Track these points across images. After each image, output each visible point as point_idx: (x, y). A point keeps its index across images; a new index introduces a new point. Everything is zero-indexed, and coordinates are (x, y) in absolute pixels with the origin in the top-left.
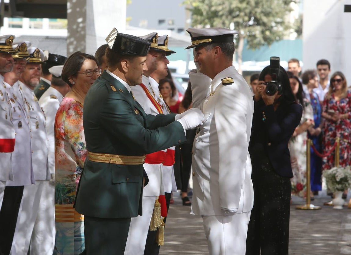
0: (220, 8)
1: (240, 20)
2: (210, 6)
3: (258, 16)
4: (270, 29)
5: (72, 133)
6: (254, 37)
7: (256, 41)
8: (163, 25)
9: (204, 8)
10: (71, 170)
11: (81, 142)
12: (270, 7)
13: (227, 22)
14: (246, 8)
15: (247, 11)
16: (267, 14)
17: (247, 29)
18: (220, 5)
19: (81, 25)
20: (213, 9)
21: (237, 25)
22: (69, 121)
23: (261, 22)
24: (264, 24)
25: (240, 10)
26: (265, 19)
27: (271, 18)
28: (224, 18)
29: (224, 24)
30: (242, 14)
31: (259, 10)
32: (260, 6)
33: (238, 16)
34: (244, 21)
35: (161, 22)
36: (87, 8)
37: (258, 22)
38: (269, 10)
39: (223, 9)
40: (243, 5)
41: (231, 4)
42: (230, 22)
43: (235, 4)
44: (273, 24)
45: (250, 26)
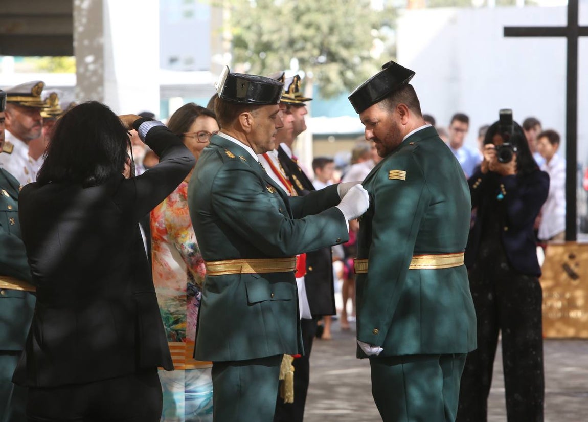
0: (275, 37)
1: (305, 55)
2: (260, 34)
3: (334, 48)
4: (352, 67)
5: (178, 230)
6: (327, 80)
7: (331, 88)
8: (176, 65)
9: (250, 38)
10: (178, 288)
11: (191, 243)
12: (351, 34)
13: (286, 58)
14: (314, 37)
15: (317, 40)
16: (347, 45)
17: (317, 69)
18: (274, 32)
19: (91, 67)
20: (265, 38)
21: (302, 62)
22: (172, 211)
23: (336, 57)
24: (344, 61)
25: (305, 39)
26: (344, 53)
27: (354, 51)
28: (281, 52)
29: (282, 60)
30: (309, 46)
31: (334, 39)
32: (336, 32)
33: (303, 49)
34: (312, 56)
35: (173, 61)
37: (332, 57)
38: (349, 39)
39: (280, 39)
40: (311, 32)
41: (291, 30)
42: (292, 57)
43: (298, 30)
44: (356, 60)
45: (321, 64)
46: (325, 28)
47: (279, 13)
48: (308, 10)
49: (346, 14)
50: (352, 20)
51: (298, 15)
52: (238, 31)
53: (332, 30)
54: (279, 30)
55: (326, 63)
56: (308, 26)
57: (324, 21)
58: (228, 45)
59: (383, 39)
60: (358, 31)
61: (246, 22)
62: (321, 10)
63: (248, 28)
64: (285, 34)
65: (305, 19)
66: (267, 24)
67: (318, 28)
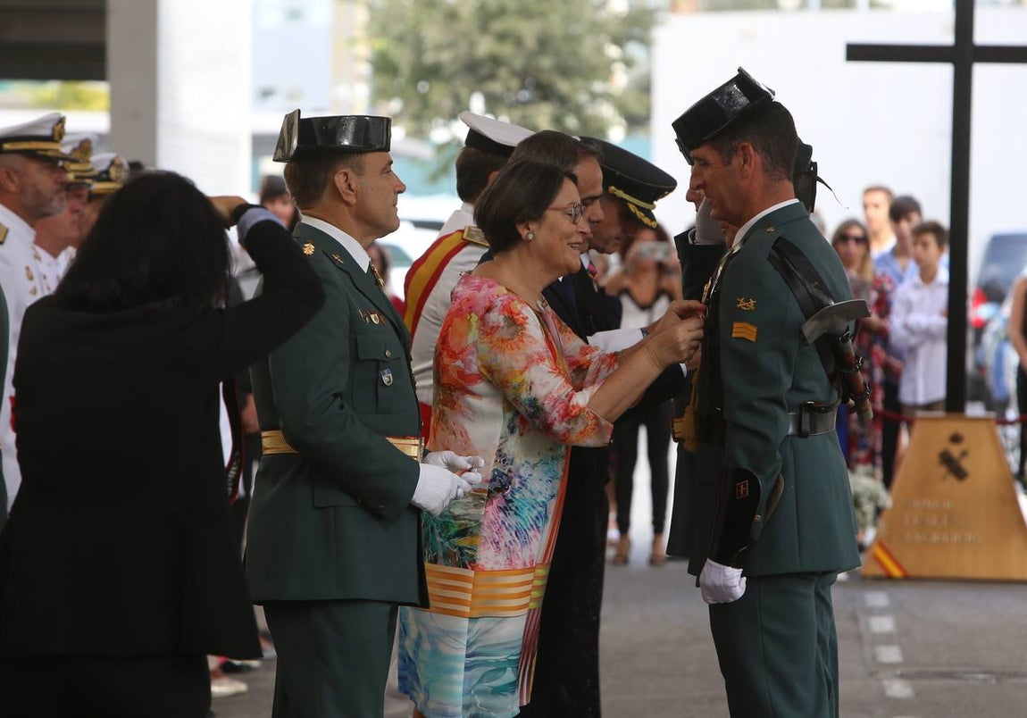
0: (445, 57)
1: (497, 87)
2: (418, 47)
3: (545, 78)
4: (578, 111)
5: (505, 375)
9: (403, 58)
11: (529, 397)
12: (574, 54)
13: (463, 92)
14: (513, 57)
15: (518, 63)
16: (565, 71)
17: (517, 112)
20: (429, 58)
21: (493, 103)
23: (550, 92)
24: (563, 101)
25: (496, 61)
26: (563, 86)
27: (580, 82)
28: (456, 82)
29: (456, 96)
30: (503, 72)
32: (550, 49)
33: (492, 77)
34: (509, 89)
37: (543, 91)
38: (570, 61)
39: (454, 60)
40: (506, 50)
41: (472, 45)
42: (472, 91)
43: (485, 46)
44: (583, 98)
45: (523, 103)
46: (530, 43)
47: (452, 15)
48: (502, 12)
49: (567, 19)
50: (577, 29)
51: (486, 18)
52: (381, 44)
53: (544, 43)
54: (451, 45)
55: (532, 102)
56: (502, 37)
57: (529, 31)
58: (365, 69)
59: (628, 63)
60: (586, 48)
61: (397, 29)
62: (526, 13)
63: (400, 39)
64: (462, 49)
65: (497, 26)
66: (433, 33)
67: (518, 42)
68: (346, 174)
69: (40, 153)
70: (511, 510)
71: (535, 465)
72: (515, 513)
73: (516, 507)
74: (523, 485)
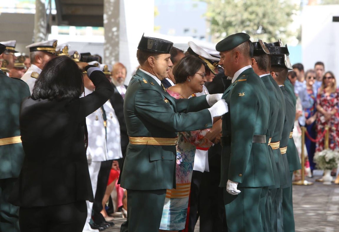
0: (233, 19)
1: (250, 29)
2: (225, 17)
3: (265, 26)
4: (275, 37)
8: (188, 33)
9: (219, 19)
12: (275, 18)
13: (239, 30)
14: (254, 19)
15: (256, 21)
16: (272, 24)
17: (256, 36)
18: (233, 16)
19: (115, 33)
20: (228, 19)
23: (267, 31)
24: (270, 33)
25: (250, 20)
26: (270, 28)
27: (276, 28)
28: (237, 27)
29: (237, 31)
30: (252, 24)
31: (265, 21)
32: (267, 17)
33: (248, 26)
34: (254, 30)
35: (186, 30)
36: (121, 19)
37: (265, 30)
38: (273, 21)
39: (236, 20)
40: (253, 17)
41: (242, 15)
42: (242, 30)
43: (246, 15)
44: (277, 32)
45: (259, 34)
46: (261, 15)
47: (236, 6)
48: (252, 5)
49: (272, 7)
50: (276, 10)
51: (246, 7)
52: (213, 15)
53: (264, 15)
54: (235, 15)
55: (261, 34)
56: (252, 13)
57: (260, 11)
60: (279, 17)
61: (218, 10)
62: (258, 5)
63: (219, 14)
64: (239, 17)
65: (250, 9)
66: (229, 12)
67: (257, 15)
68: (152, 58)
69: (48, 51)
70: (182, 165)
71: (189, 152)
72: (184, 166)
73: (184, 165)
74: (186, 158)
